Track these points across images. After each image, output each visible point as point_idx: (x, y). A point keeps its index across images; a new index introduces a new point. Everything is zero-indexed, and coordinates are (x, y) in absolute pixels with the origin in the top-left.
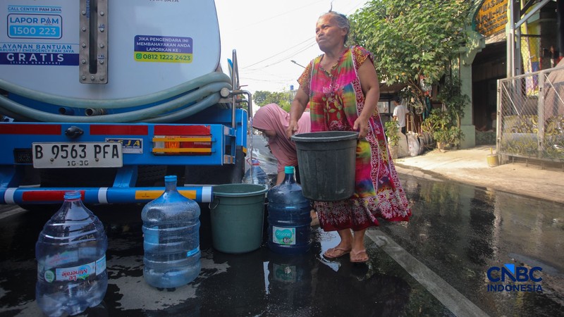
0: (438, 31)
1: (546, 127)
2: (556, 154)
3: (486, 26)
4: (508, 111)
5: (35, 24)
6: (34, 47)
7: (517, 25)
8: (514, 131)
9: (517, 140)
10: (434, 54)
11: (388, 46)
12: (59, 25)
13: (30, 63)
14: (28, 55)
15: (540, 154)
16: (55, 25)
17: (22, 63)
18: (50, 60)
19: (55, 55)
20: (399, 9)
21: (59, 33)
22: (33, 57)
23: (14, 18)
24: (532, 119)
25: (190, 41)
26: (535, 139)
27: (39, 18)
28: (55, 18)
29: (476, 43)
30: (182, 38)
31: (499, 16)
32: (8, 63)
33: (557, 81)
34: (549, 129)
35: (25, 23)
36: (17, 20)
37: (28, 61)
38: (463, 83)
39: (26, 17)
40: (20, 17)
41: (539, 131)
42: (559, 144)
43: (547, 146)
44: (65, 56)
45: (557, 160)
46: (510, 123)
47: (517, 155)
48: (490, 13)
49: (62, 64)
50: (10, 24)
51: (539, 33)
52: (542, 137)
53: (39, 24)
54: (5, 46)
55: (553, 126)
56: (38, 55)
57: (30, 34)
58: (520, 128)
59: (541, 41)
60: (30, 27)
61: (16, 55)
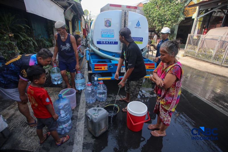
0: (174, 15)
1: (199, 49)
2: (199, 57)
3: (186, 13)
4: (189, 43)
5: (108, 34)
6: (107, 40)
7: (198, 18)
8: (190, 49)
9: (190, 51)
10: (171, 22)
11: (158, 18)
12: (113, 34)
13: (106, 44)
14: (106, 42)
15: (195, 56)
16: (112, 34)
17: (104, 44)
18: (111, 43)
19: (112, 42)
20: (162, 4)
21: (113, 36)
22: (107, 42)
23: (103, 32)
24: (196, 47)
25: (142, 38)
26: (195, 52)
27: (109, 32)
28: (113, 32)
29: (182, 18)
30: (141, 38)
31: (191, 11)
32: (101, 44)
33: (205, 38)
34: (200, 50)
35: (105, 34)
36: (103, 33)
37: (106, 43)
38: (175, 30)
39: (106, 32)
40: (104, 32)
41: (197, 51)
42: (201, 55)
43: (198, 55)
44: (115, 42)
45: (199, 58)
46: (189, 46)
47: (189, 55)
48: (189, 9)
49: (114, 44)
50: (102, 34)
51: (202, 20)
52: (197, 52)
53: (109, 34)
54: (100, 40)
55: (201, 50)
56: (108, 42)
57: (106, 37)
58: (192, 49)
59: (202, 23)
60: (106, 35)
61: (103, 42)
